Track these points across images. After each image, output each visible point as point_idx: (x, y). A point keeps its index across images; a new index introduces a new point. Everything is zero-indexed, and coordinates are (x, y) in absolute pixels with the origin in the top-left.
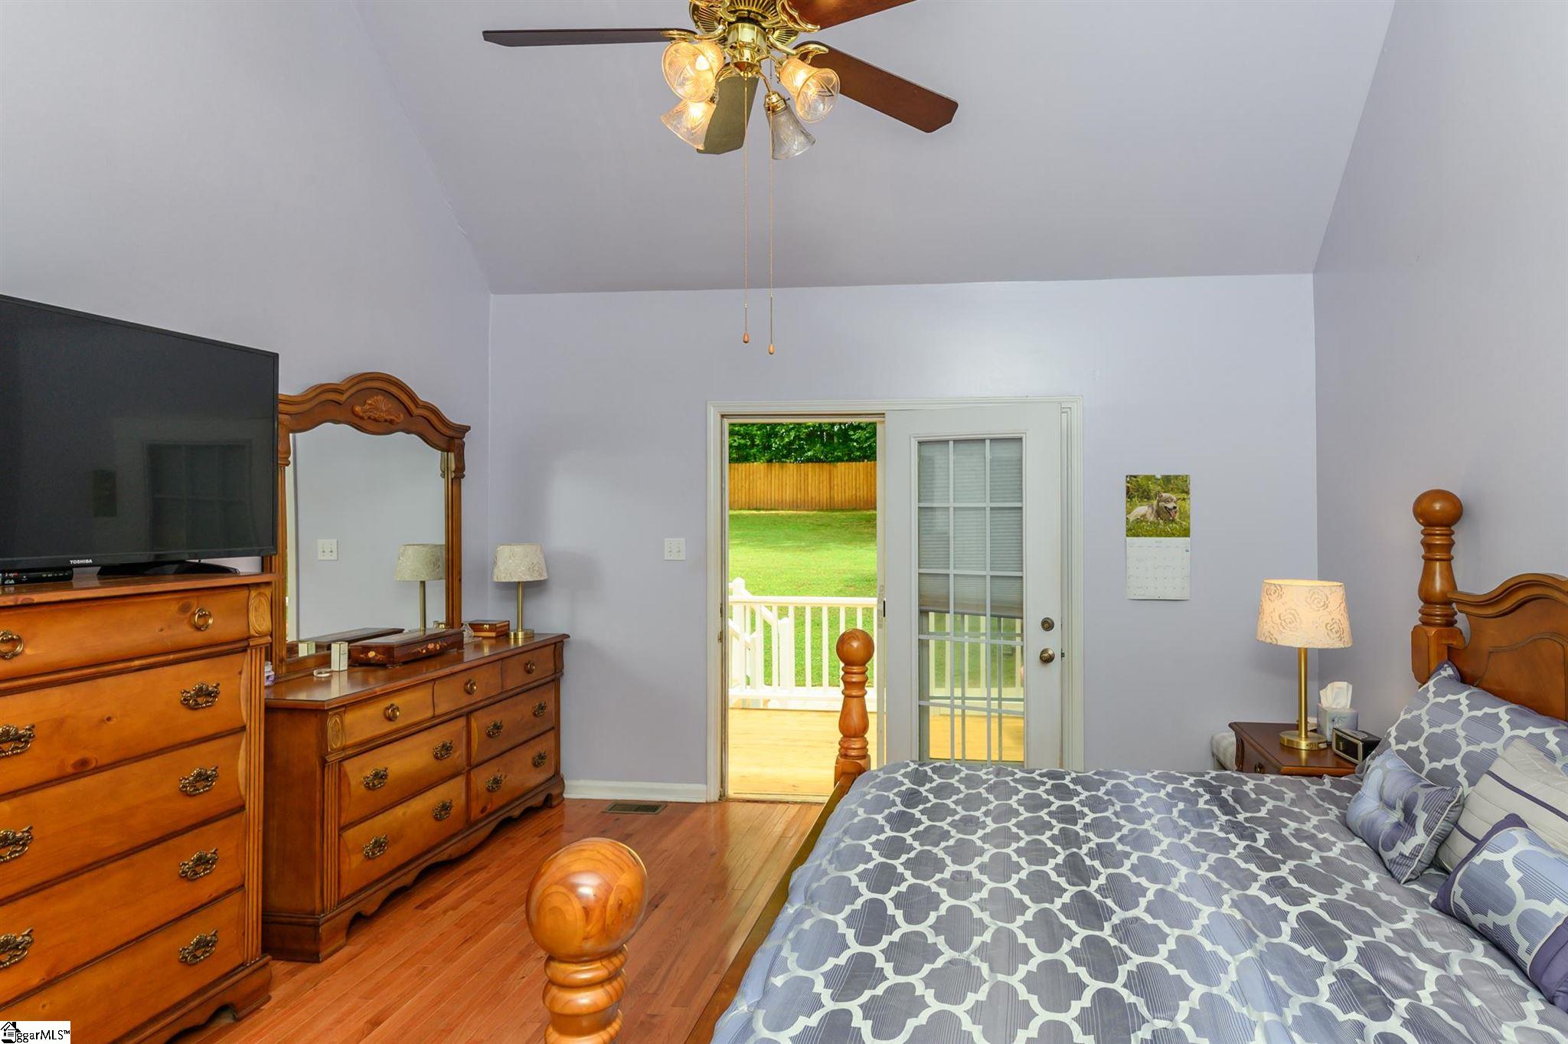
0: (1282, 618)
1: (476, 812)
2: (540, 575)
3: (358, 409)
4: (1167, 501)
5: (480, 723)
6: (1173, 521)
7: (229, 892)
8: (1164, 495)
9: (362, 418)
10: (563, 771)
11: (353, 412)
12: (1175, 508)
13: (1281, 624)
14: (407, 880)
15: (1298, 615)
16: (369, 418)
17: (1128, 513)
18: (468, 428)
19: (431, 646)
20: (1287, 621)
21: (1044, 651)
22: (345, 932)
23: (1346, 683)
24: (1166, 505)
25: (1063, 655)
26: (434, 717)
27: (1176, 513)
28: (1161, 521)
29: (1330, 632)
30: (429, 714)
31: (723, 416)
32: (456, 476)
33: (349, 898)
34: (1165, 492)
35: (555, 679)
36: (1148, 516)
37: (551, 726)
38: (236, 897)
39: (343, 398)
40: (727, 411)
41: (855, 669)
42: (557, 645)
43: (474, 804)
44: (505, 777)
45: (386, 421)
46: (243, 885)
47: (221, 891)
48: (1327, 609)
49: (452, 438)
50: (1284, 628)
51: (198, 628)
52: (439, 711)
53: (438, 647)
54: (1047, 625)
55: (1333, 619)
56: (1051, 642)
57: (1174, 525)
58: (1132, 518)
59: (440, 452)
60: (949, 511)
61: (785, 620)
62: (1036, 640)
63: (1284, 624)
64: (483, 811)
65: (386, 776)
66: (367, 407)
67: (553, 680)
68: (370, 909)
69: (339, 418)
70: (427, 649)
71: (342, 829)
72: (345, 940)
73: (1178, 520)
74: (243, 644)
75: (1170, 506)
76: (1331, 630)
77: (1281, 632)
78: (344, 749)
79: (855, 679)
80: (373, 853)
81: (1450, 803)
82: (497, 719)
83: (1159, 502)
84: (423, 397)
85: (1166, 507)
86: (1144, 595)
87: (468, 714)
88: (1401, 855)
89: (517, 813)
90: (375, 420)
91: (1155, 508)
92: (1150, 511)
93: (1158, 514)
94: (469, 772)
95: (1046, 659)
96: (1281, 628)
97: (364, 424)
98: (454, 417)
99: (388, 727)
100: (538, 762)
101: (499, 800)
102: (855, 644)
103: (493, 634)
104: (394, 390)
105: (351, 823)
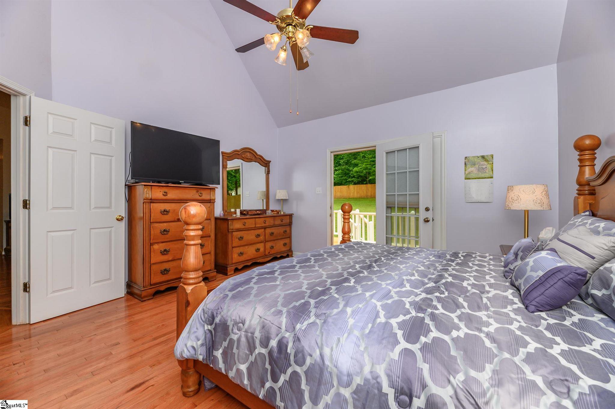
0: (513, 199)
1: (267, 253)
2: (286, 197)
3: (243, 156)
4: (483, 165)
5: (268, 231)
6: (485, 172)
7: (207, 253)
8: (481, 163)
9: (244, 158)
10: (293, 249)
11: (242, 156)
12: (486, 167)
13: (512, 201)
14: (249, 264)
15: (519, 197)
16: (246, 158)
17: (465, 171)
18: (271, 161)
19: (258, 212)
20: (515, 200)
21: (427, 218)
22: (234, 271)
23: (552, 228)
24: (482, 167)
25: (433, 220)
26: (255, 227)
27: (487, 169)
28: (480, 173)
29: (535, 204)
30: (254, 226)
31: (331, 152)
32: (268, 173)
33: (235, 263)
34: (482, 162)
35: (290, 224)
36: (474, 171)
37: (289, 236)
38: (209, 255)
39: (239, 153)
40: (332, 150)
41: (347, 214)
42: (291, 216)
43: (266, 251)
44: (275, 246)
45: (250, 159)
46: (210, 253)
47: (206, 253)
48: (534, 194)
49: (267, 164)
50: (513, 203)
51: (200, 196)
52: (256, 226)
53: (260, 212)
54: (427, 209)
55: (537, 198)
56: (429, 215)
57: (486, 174)
58: (467, 172)
59: (264, 167)
60: (395, 174)
61: (371, 222)
62: (423, 215)
63: (513, 201)
64: (269, 253)
65: (243, 238)
66: (245, 155)
67: (289, 225)
68: (240, 267)
69: (239, 158)
70: (257, 213)
71: (233, 247)
72: (233, 273)
73: (488, 172)
74: (210, 201)
75: (484, 167)
76: (536, 202)
77: (512, 204)
78: (233, 229)
79: (347, 217)
80: (240, 255)
81: (533, 248)
82: (273, 231)
83: (479, 166)
84: (258, 153)
85: (482, 168)
86: (472, 200)
87: (265, 228)
88: (510, 269)
89: (279, 256)
90: (247, 158)
91: (477, 168)
92: (475, 169)
93: (479, 170)
94: (265, 243)
95: (426, 221)
96: (512, 203)
97: (245, 159)
98: (267, 159)
99: (243, 227)
100: (285, 245)
101: (273, 252)
102: (347, 207)
103: (276, 213)
104: (252, 152)
105: (235, 247)
